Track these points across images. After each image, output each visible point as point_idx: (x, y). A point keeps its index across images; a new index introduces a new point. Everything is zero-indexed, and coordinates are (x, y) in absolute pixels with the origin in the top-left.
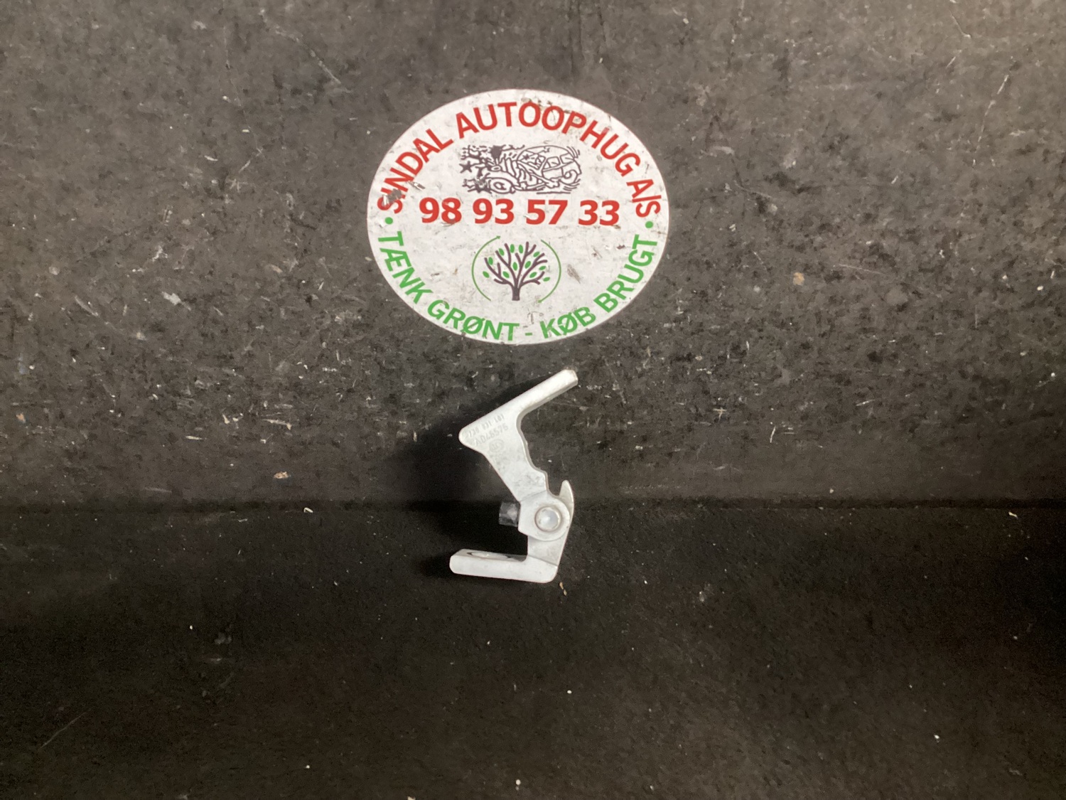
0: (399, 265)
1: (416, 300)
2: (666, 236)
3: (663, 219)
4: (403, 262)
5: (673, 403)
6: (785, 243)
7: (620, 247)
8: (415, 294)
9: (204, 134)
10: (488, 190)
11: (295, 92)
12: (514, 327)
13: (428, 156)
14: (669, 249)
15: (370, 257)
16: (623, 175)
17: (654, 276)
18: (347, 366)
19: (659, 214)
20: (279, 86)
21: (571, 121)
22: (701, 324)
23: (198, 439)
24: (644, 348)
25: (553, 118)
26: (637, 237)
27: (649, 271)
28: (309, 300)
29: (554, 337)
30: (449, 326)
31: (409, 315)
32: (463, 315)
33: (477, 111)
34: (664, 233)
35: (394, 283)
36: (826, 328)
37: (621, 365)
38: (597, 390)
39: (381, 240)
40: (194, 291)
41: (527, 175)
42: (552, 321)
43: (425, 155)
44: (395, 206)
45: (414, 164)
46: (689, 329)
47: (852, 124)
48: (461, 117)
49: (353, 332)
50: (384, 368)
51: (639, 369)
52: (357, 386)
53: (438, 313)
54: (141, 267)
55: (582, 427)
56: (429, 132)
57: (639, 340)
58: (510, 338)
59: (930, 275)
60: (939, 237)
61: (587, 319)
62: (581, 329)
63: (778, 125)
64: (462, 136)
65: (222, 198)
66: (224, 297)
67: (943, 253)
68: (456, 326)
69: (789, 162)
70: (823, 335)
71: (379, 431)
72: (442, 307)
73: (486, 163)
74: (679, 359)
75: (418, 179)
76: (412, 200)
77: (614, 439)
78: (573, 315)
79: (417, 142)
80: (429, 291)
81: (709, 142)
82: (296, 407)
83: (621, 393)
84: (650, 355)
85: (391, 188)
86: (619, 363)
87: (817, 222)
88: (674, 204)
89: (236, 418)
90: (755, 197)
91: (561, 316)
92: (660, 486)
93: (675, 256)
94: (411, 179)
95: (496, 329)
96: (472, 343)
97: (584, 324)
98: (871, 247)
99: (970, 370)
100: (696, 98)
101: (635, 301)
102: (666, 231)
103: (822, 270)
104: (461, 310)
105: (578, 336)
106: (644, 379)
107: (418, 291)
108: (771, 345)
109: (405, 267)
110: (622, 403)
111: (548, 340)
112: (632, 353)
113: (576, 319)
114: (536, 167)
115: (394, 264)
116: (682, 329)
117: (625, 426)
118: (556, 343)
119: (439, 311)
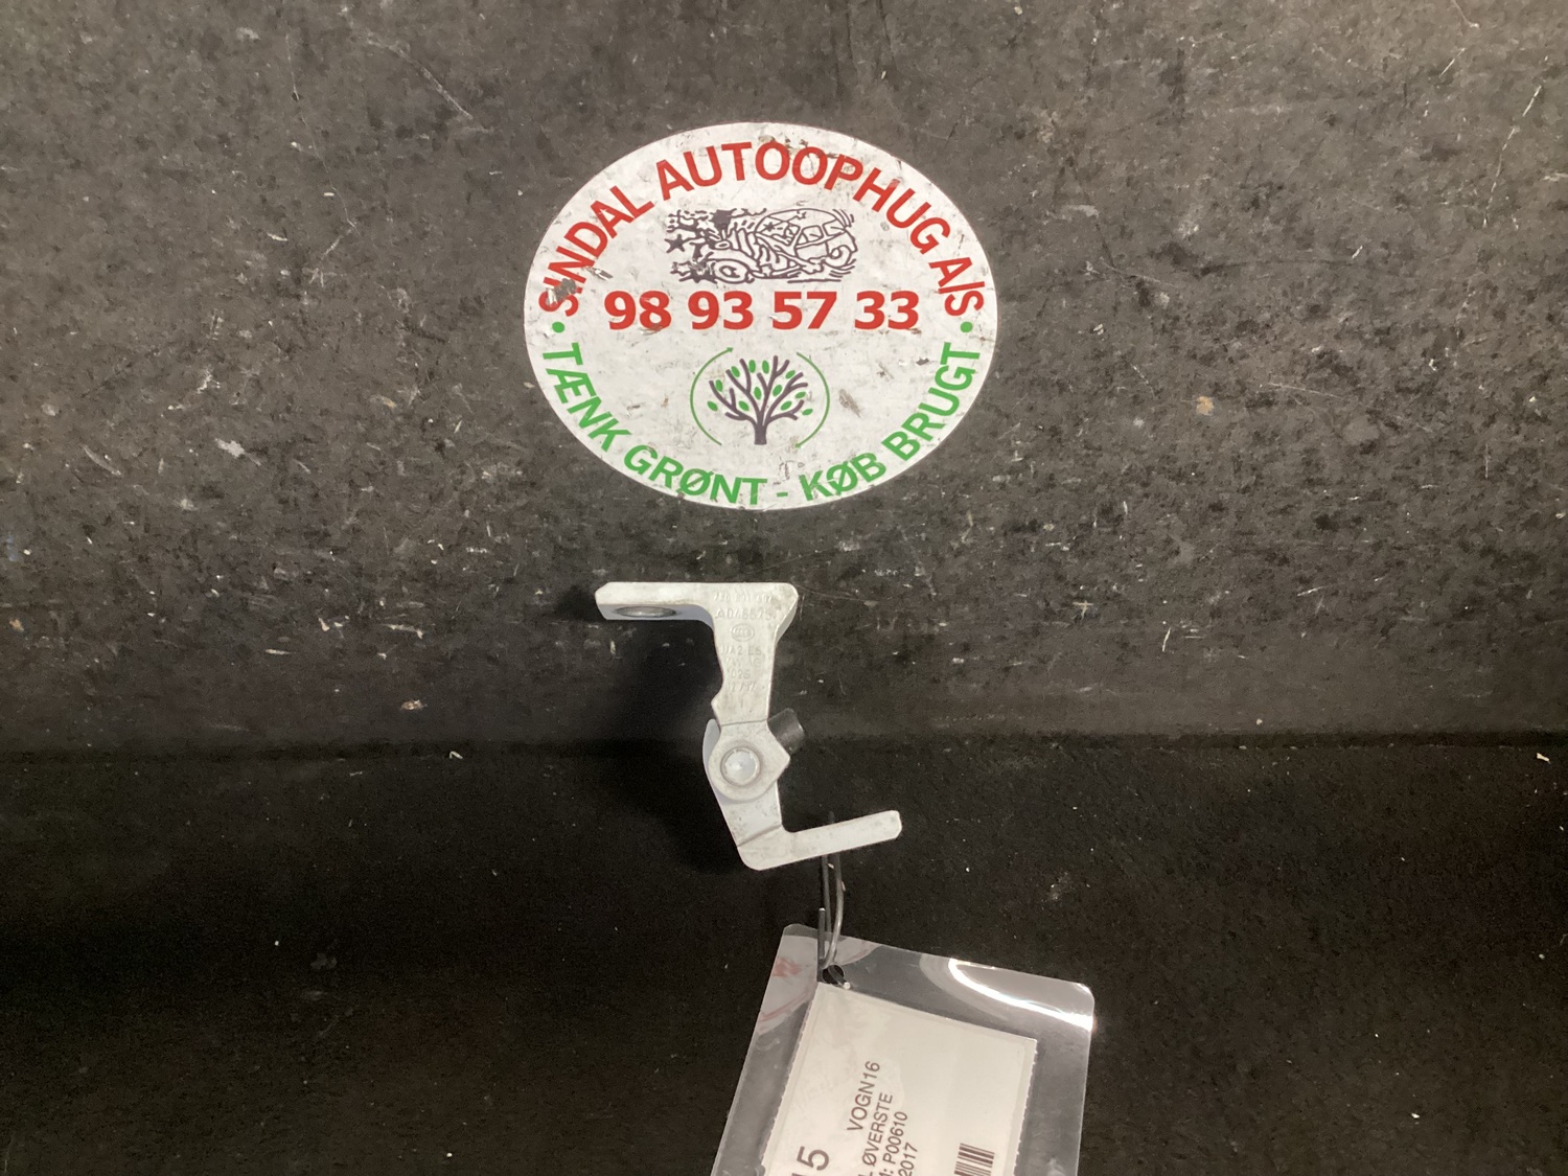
0: (577, 393)
1: (606, 447)
2: (993, 344)
3: (988, 317)
4: (583, 388)
5: (1010, 594)
6: (1183, 353)
7: (921, 362)
8: (603, 437)
9: (264, 201)
10: (712, 278)
11: (403, 133)
12: (760, 485)
13: (615, 228)
14: (998, 364)
15: (532, 383)
16: (923, 252)
17: (975, 406)
18: (504, 545)
19: (981, 310)
20: (376, 123)
21: (839, 170)
22: (1051, 477)
23: (282, 653)
24: (963, 513)
25: (810, 165)
26: (947, 345)
27: (968, 397)
28: (440, 447)
29: (822, 499)
30: (658, 484)
31: (596, 468)
32: (680, 468)
33: (689, 157)
34: (990, 340)
35: (571, 422)
36: (1248, 480)
37: (927, 539)
38: (891, 576)
39: (547, 356)
40: (262, 436)
41: (771, 252)
42: (818, 474)
43: (609, 226)
44: (567, 305)
45: (594, 241)
46: (1033, 485)
47: (1288, 166)
48: (663, 166)
49: (508, 493)
50: (561, 547)
51: (956, 545)
52: (521, 573)
53: (640, 465)
54: (180, 401)
55: (868, 630)
56: (615, 191)
57: (954, 500)
58: (754, 501)
59: (1413, 397)
60: (1429, 339)
61: (873, 471)
62: (863, 486)
63: (1169, 171)
64: (667, 197)
65: (298, 297)
66: (310, 444)
67: (1434, 365)
68: (668, 484)
69: (1188, 228)
70: (1246, 490)
71: (557, 639)
72: (647, 457)
73: (706, 238)
74: (1017, 529)
75: (601, 264)
76: (592, 295)
77: (919, 649)
78: (850, 465)
79: (597, 207)
80: (626, 432)
81: (1059, 198)
82: (428, 606)
83: (928, 580)
84: (972, 524)
85: (560, 277)
86: (923, 535)
87: (1233, 319)
88: (1005, 295)
89: (339, 622)
90: (1134, 282)
91: (831, 466)
92: (992, 717)
93: (1007, 374)
94: (591, 263)
95: (731, 488)
96: (695, 509)
97: (869, 478)
98: (1320, 356)
99: (1477, 540)
100: (1037, 130)
101: (947, 443)
102: (994, 337)
103: (1242, 392)
104: (676, 460)
105: (860, 496)
106: (963, 559)
107: (609, 432)
108: (1162, 506)
109: (585, 396)
110: (930, 595)
111: (812, 503)
112: (944, 521)
113: (855, 471)
114: (785, 241)
115: (568, 392)
116: (1021, 484)
117: (936, 629)
118: (826, 506)
119: (641, 461)
